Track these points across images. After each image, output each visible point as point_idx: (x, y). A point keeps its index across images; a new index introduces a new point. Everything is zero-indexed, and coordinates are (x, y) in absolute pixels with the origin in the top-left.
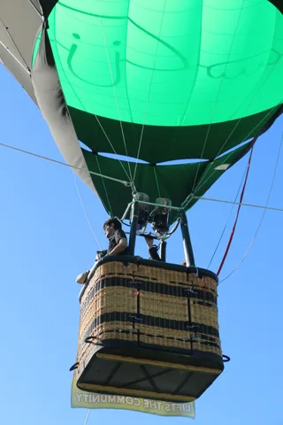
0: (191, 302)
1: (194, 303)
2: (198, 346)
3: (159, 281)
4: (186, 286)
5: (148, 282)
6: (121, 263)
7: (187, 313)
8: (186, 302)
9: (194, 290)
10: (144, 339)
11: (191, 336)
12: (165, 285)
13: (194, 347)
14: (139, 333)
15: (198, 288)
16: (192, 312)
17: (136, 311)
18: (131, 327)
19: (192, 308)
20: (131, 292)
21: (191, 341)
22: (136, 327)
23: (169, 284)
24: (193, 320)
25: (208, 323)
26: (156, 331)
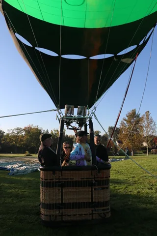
0: (93, 190)
1: (95, 189)
2: (96, 217)
3: (74, 180)
4: (90, 180)
5: (68, 181)
6: (52, 172)
7: (90, 196)
8: (90, 190)
9: (96, 181)
10: (65, 219)
11: (92, 210)
12: (79, 181)
13: (94, 218)
14: (62, 215)
15: (98, 179)
16: (94, 196)
17: (60, 202)
18: (58, 212)
19: (93, 193)
20: (57, 191)
21: (92, 214)
22: (61, 212)
23: (80, 180)
24: (94, 201)
25: (102, 200)
26: (72, 212)
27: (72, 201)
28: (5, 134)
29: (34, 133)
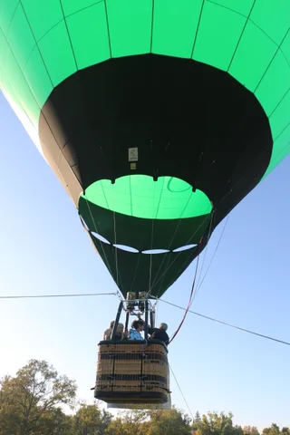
1: (145, 362)
2: (144, 389)
3: (126, 352)
4: (140, 353)
5: (120, 354)
7: (140, 369)
8: (140, 362)
9: (146, 354)
10: (116, 389)
11: (141, 383)
12: (130, 354)
14: (113, 386)
15: (148, 352)
16: (143, 368)
17: (112, 373)
18: (108, 383)
20: (110, 362)
21: (141, 386)
22: (111, 383)
24: (143, 373)
25: (152, 373)
26: (122, 383)
27: (122, 373)
28: (114, 419)
29: (167, 421)
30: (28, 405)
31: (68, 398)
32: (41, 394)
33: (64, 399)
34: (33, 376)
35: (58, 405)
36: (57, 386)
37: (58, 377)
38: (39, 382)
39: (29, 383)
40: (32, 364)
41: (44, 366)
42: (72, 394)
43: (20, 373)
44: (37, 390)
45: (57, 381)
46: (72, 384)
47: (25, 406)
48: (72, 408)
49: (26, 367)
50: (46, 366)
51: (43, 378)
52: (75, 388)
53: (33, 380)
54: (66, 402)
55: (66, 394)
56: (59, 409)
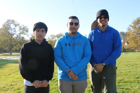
30: (10, 37)
31: (26, 33)
32: (14, 32)
33: (24, 33)
34: (10, 26)
35: (22, 35)
36: (20, 29)
37: (20, 26)
38: (13, 28)
39: (9, 29)
40: (8, 21)
41: (13, 22)
42: (27, 31)
43: (4, 26)
44: (13, 31)
45: (20, 27)
46: (26, 28)
47: (9, 37)
48: (28, 36)
49: (6, 23)
50: (14, 21)
51: (14, 26)
52: (28, 29)
53: (10, 27)
54: (25, 34)
55: (24, 31)
56: (23, 37)
